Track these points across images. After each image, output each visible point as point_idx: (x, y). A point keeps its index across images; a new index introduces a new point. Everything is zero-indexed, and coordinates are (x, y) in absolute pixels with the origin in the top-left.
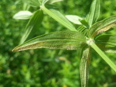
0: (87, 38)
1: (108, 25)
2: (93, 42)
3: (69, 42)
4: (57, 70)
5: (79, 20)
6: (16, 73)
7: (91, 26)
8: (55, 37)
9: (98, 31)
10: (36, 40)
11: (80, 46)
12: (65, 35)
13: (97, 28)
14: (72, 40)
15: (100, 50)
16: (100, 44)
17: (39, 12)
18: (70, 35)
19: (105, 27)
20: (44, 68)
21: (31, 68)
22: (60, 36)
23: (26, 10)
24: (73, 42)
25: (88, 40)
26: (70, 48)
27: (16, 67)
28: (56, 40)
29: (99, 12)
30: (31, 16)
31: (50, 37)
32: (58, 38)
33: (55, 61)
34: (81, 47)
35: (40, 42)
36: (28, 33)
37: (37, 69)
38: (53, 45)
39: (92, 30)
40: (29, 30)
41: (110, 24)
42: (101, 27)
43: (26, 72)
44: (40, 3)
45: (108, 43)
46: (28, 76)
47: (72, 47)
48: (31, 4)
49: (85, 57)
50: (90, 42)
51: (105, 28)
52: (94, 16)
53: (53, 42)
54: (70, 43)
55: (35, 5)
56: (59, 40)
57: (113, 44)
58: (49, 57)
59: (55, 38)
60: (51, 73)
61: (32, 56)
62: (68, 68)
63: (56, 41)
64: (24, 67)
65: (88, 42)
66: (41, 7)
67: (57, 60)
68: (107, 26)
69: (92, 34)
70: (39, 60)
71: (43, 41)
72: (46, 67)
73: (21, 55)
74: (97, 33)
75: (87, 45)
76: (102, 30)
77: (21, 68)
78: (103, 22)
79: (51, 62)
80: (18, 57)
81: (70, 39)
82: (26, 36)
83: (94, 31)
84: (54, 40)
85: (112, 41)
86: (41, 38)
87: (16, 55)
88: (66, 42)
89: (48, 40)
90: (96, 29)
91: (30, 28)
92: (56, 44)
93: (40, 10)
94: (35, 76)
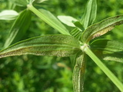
0: (81, 43)
1: (106, 28)
2: (87, 47)
3: (59, 47)
4: (55, 78)
5: (73, 22)
6: (8, 83)
7: (86, 29)
8: (43, 41)
9: (94, 34)
10: (21, 44)
11: (72, 52)
12: (55, 40)
13: (93, 31)
14: (63, 45)
15: (96, 57)
16: (96, 51)
17: (26, 11)
18: (60, 39)
19: (101, 30)
20: (40, 77)
21: (25, 76)
22: (49, 41)
23: (11, 9)
24: (64, 47)
25: (82, 45)
26: (61, 54)
27: (7, 76)
28: (45, 45)
29: (96, 13)
30: (17, 16)
31: (37, 42)
32: (46, 43)
33: (52, 68)
34: (74, 54)
35: (25, 47)
36: (13, 36)
37: (32, 77)
38: (41, 51)
39: (87, 33)
40: (14, 33)
41: (107, 27)
42: (97, 30)
43: (18, 82)
44: (28, 2)
45: (105, 49)
46: (21, 86)
47: (63, 53)
48: (16, 2)
49: (78, 65)
50: (85, 48)
51: (102, 32)
52: (90, 18)
53: (41, 47)
54: (61, 49)
55: (21, 4)
56: (48, 45)
57: (111, 50)
58: (46, 64)
59: (43, 43)
60: (48, 82)
61: (25, 63)
62: (68, 75)
63: (45, 47)
64: (17, 76)
65: (82, 48)
66: (28, 6)
67: (55, 67)
68: (104, 29)
69: (86, 38)
70: (34, 68)
71: (29, 46)
72: (43, 76)
73: (13, 62)
74: (92, 37)
75: (81, 51)
76: (99, 34)
77: (13, 77)
78: (99, 24)
79: (48, 69)
80: (9, 63)
81: (61, 44)
82: (10, 40)
83: (89, 35)
84: (42, 45)
85: (110, 46)
86: (26, 43)
87: (7, 62)
88: (56, 47)
89: (34, 45)
90: (91, 32)
91: (16, 31)
92: (45, 50)
93: (27, 9)
94: (29, 86)
